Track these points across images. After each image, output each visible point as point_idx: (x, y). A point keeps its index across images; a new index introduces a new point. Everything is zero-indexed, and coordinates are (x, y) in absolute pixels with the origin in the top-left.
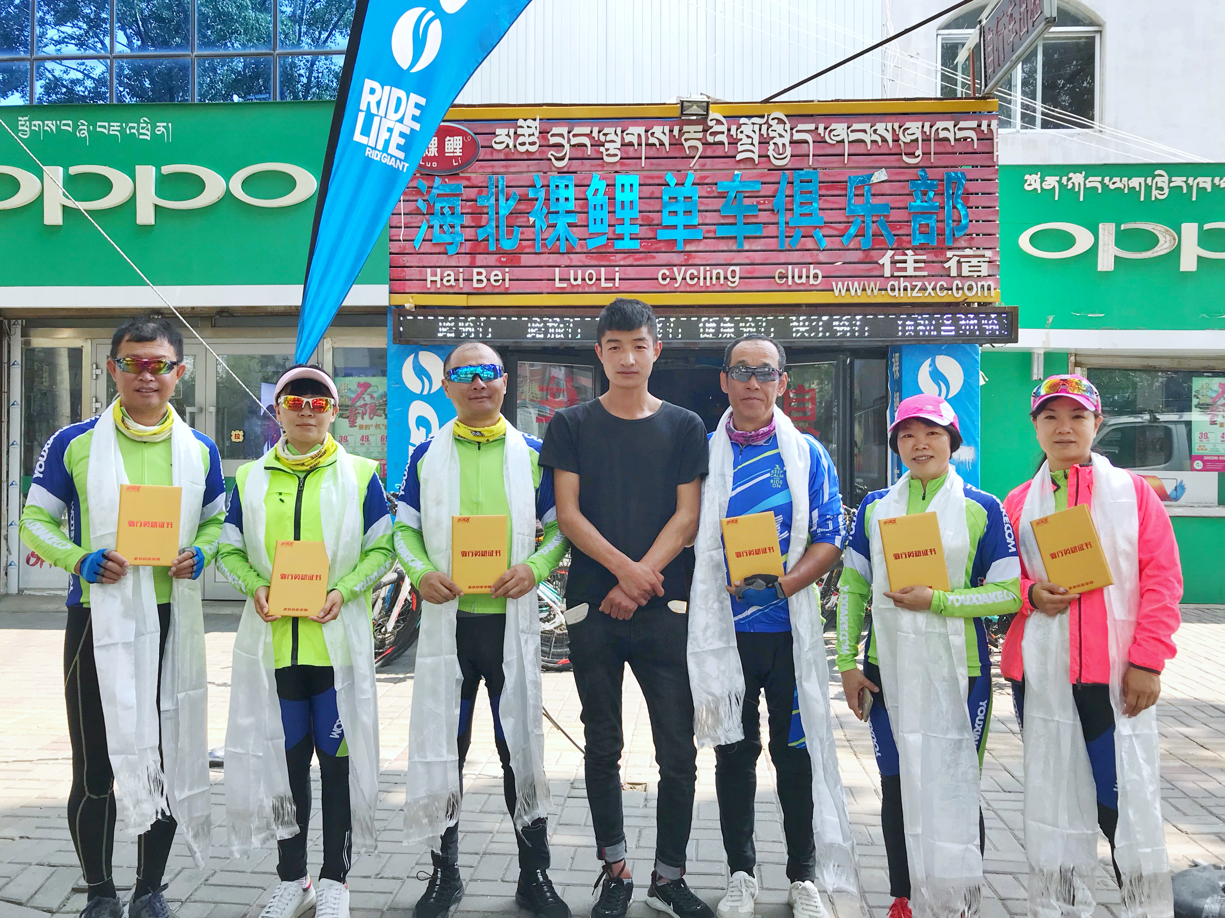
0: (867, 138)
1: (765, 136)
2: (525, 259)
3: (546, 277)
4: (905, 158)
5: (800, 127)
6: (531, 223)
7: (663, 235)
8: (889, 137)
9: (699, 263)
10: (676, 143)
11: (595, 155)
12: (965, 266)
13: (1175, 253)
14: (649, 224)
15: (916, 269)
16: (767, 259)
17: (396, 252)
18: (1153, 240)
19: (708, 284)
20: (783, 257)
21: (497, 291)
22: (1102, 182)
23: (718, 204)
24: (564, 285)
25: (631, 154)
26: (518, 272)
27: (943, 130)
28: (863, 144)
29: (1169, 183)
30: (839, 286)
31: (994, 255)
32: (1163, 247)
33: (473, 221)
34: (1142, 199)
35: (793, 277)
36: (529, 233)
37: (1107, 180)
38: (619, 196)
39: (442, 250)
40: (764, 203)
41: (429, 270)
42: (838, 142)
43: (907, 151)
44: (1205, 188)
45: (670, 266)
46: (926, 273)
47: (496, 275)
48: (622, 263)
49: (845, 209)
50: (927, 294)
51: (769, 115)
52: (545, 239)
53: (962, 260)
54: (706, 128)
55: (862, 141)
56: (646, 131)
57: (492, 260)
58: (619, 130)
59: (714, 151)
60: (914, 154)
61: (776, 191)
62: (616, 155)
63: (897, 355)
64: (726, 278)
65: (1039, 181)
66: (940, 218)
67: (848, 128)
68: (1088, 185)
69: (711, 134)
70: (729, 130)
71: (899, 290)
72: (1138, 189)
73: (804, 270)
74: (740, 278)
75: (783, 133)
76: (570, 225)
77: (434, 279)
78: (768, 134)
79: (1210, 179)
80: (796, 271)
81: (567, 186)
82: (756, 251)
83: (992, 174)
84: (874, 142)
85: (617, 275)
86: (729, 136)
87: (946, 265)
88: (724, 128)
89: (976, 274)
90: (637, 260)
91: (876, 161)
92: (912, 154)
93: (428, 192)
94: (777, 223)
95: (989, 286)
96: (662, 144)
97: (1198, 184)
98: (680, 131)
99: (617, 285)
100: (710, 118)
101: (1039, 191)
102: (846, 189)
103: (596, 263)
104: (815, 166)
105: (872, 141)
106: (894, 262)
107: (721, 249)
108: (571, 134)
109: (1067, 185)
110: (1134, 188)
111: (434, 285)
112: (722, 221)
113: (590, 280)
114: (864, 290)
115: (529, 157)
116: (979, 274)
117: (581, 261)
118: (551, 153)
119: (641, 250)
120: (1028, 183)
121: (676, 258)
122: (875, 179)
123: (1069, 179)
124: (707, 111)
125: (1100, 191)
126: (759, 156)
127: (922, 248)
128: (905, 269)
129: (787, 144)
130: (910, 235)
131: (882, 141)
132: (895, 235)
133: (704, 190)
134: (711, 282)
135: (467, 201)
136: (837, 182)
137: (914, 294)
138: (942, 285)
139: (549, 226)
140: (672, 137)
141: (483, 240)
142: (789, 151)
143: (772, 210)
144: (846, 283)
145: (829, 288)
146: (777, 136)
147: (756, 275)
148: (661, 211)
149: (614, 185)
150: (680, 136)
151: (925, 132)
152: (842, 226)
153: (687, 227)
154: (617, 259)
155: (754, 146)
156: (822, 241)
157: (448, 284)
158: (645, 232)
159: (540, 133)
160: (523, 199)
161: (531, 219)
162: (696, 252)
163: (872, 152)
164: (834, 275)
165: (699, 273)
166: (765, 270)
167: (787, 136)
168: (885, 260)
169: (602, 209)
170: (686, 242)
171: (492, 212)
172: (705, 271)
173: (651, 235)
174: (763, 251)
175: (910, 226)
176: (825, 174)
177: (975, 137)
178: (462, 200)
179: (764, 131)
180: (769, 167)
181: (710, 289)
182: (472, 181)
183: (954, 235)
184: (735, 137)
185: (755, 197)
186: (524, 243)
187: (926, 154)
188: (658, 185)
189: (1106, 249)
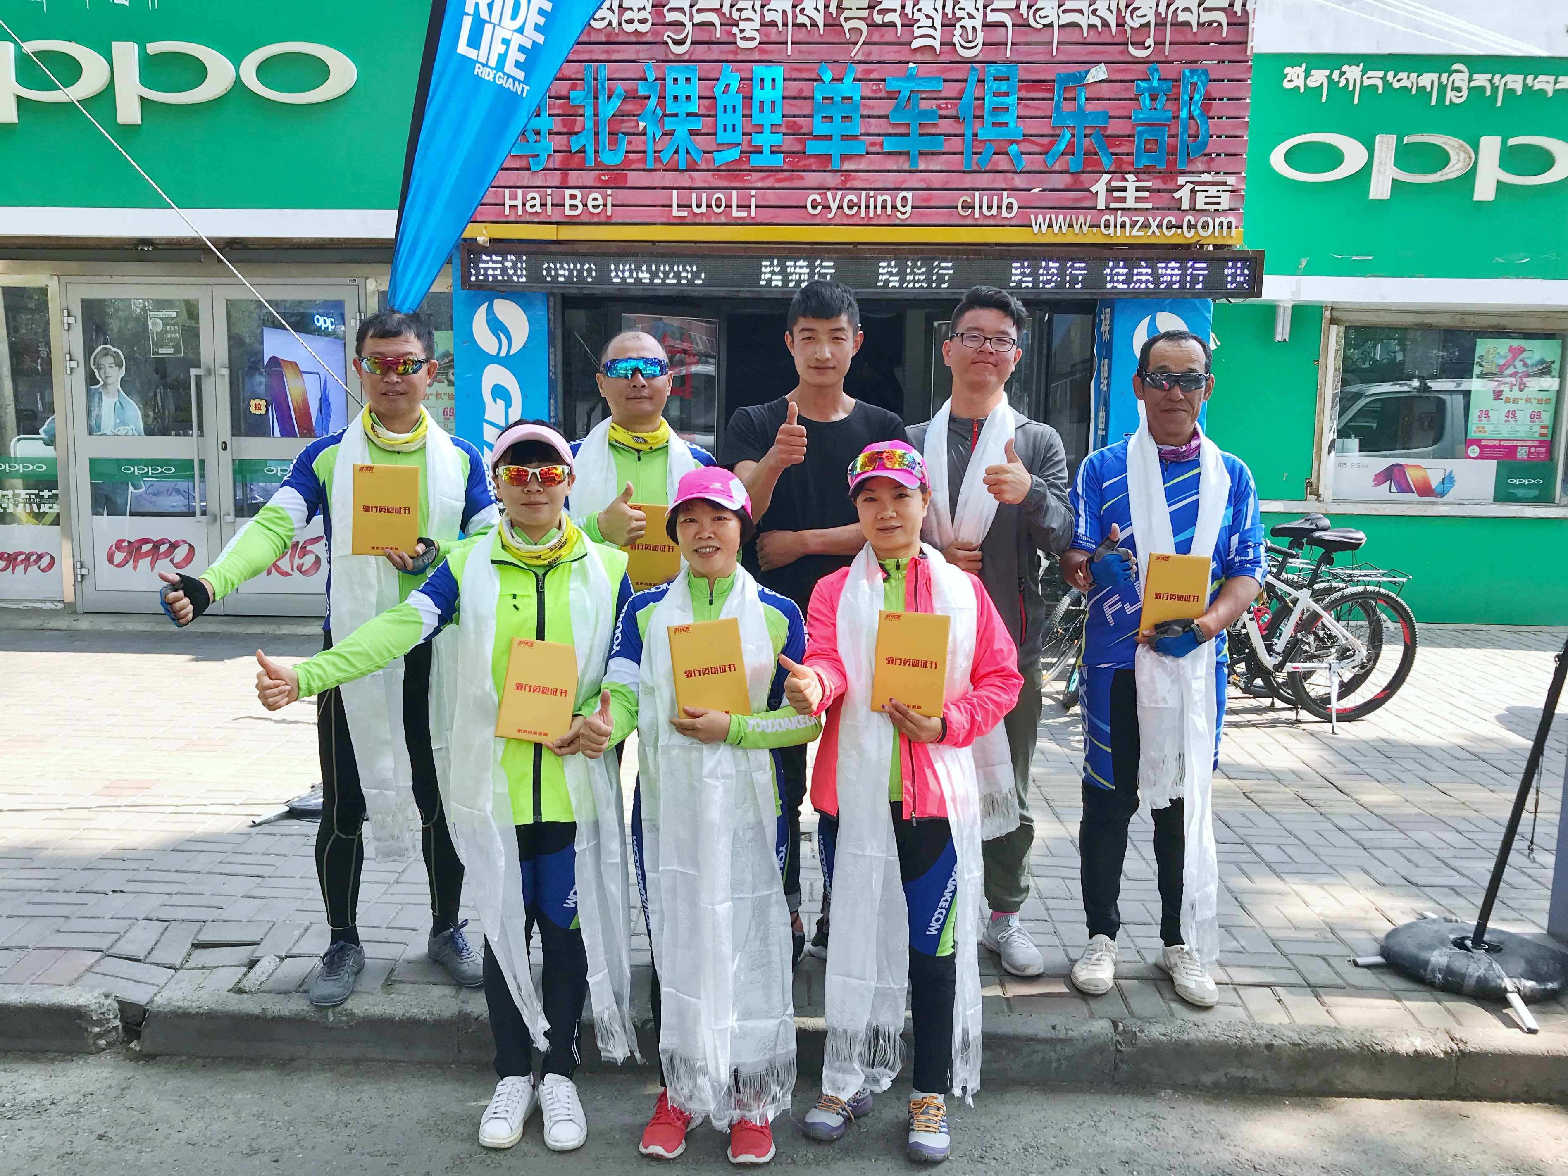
0: (1083, 21)
1: (950, 16)
2: (633, 178)
3: (660, 203)
4: (1131, 49)
5: (997, 4)
6: (641, 128)
7: (813, 147)
8: (1113, 22)
9: (859, 186)
10: (833, 24)
11: (725, 39)
12: (1200, 196)
13: (1469, 177)
14: (794, 131)
15: (1138, 199)
16: (949, 182)
18: (1442, 158)
19: (871, 215)
20: (969, 181)
21: (596, 220)
22: (1384, 79)
23: (884, 107)
24: (684, 213)
25: (774, 37)
26: (624, 195)
28: (1077, 30)
29: (1470, 81)
30: (1039, 220)
31: (1238, 182)
32: (1454, 170)
33: (564, 126)
34: (1433, 103)
35: (981, 207)
36: (637, 142)
37: (1391, 74)
38: (758, 94)
39: (524, 164)
40: (946, 108)
41: (507, 191)
42: (1044, 26)
43: (1134, 40)
44: (1513, 91)
45: (822, 189)
46: (1150, 206)
47: (595, 199)
48: (759, 185)
49: (1050, 117)
50: (1150, 233)
52: (660, 152)
53: (1197, 188)
54: (873, 4)
55: (1078, 25)
56: (794, 7)
57: (589, 178)
58: (757, 5)
59: (882, 36)
60: (1143, 44)
61: (963, 91)
62: (754, 39)
63: (1108, 310)
64: (894, 207)
65: (1302, 75)
66: (1173, 132)
67: (1059, 6)
68: (1367, 82)
69: (880, 12)
70: (903, 7)
71: (1115, 227)
72: (1429, 89)
73: (995, 198)
74: (913, 207)
75: (974, 12)
76: (692, 133)
77: (513, 203)
78: (954, 13)
79: (1522, 77)
80: (985, 199)
81: (688, 80)
82: (932, 171)
83: (1242, 73)
84: (1092, 26)
85: (753, 200)
86: (903, 15)
87: (1177, 195)
88: (896, 4)
89: (1213, 207)
90: (779, 180)
91: (1092, 53)
92: (1140, 45)
94: (963, 135)
95: (1230, 222)
96: (814, 24)
97: (1506, 84)
99: (753, 215)
101: (1302, 90)
102: (1053, 91)
103: (726, 184)
104: (1013, 59)
105: (1090, 26)
106: (1110, 190)
107: (889, 168)
108: (695, 9)
109: (1339, 82)
110: (1424, 87)
111: (513, 211)
112: (891, 131)
113: (718, 206)
114: (1071, 226)
115: (638, 39)
116: (1217, 207)
117: (705, 181)
118: (668, 34)
119: (785, 167)
120: (1289, 78)
121: (830, 180)
122: (1092, 77)
123: (1342, 74)
125: (1380, 91)
126: (942, 44)
127: (1147, 171)
128: (1123, 200)
129: (979, 28)
130: (1132, 154)
131: (1103, 25)
132: (1113, 154)
133: (867, 89)
134: (875, 212)
135: (555, 98)
136: (1044, 81)
137: (1134, 232)
138: (1170, 221)
139: (665, 134)
140: (827, 14)
141: (577, 152)
142: (980, 39)
143: (956, 117)
144: (1048, 217)
145: (1026, 223)
146: (966, 16)
147: (933, 203)
148: (811, 116)
149: (751, 80)
150: (839, 14)
151: (1160, 14)
152: (1045, 140)
153: (845, 138)
154: (753, 179)
155: (935, 29)
156: (1020, 160)
157: (533, 210)
158: (789, 144)
159: (653, 6)
160: (631, 96)
161: (640, 123)
162: (857, 171)
163: (1089, 40)
164: (1033, 205)
165: (860, 199)
166: (946, 197)
167: (979, 17)
168: (1100, 187)
169: (734, 111)
170: (844, 158)
171: (589, 112)
172: (868, 198)
173: (797, 148)
174: (942, 172)
175: (1133, 142)
176: (1026, 70)
177: (1224, 21)
178: (549, 98)
179: (949, 9)
180: (954, 59)
181: (874, 222)
182: (562, 71)
183: (1189, 155)
184: (910, 16)
185: (935, 99)
186: (631, 156)
187: (1160, 43)
188: (808, 80)
189: (1382, 170)
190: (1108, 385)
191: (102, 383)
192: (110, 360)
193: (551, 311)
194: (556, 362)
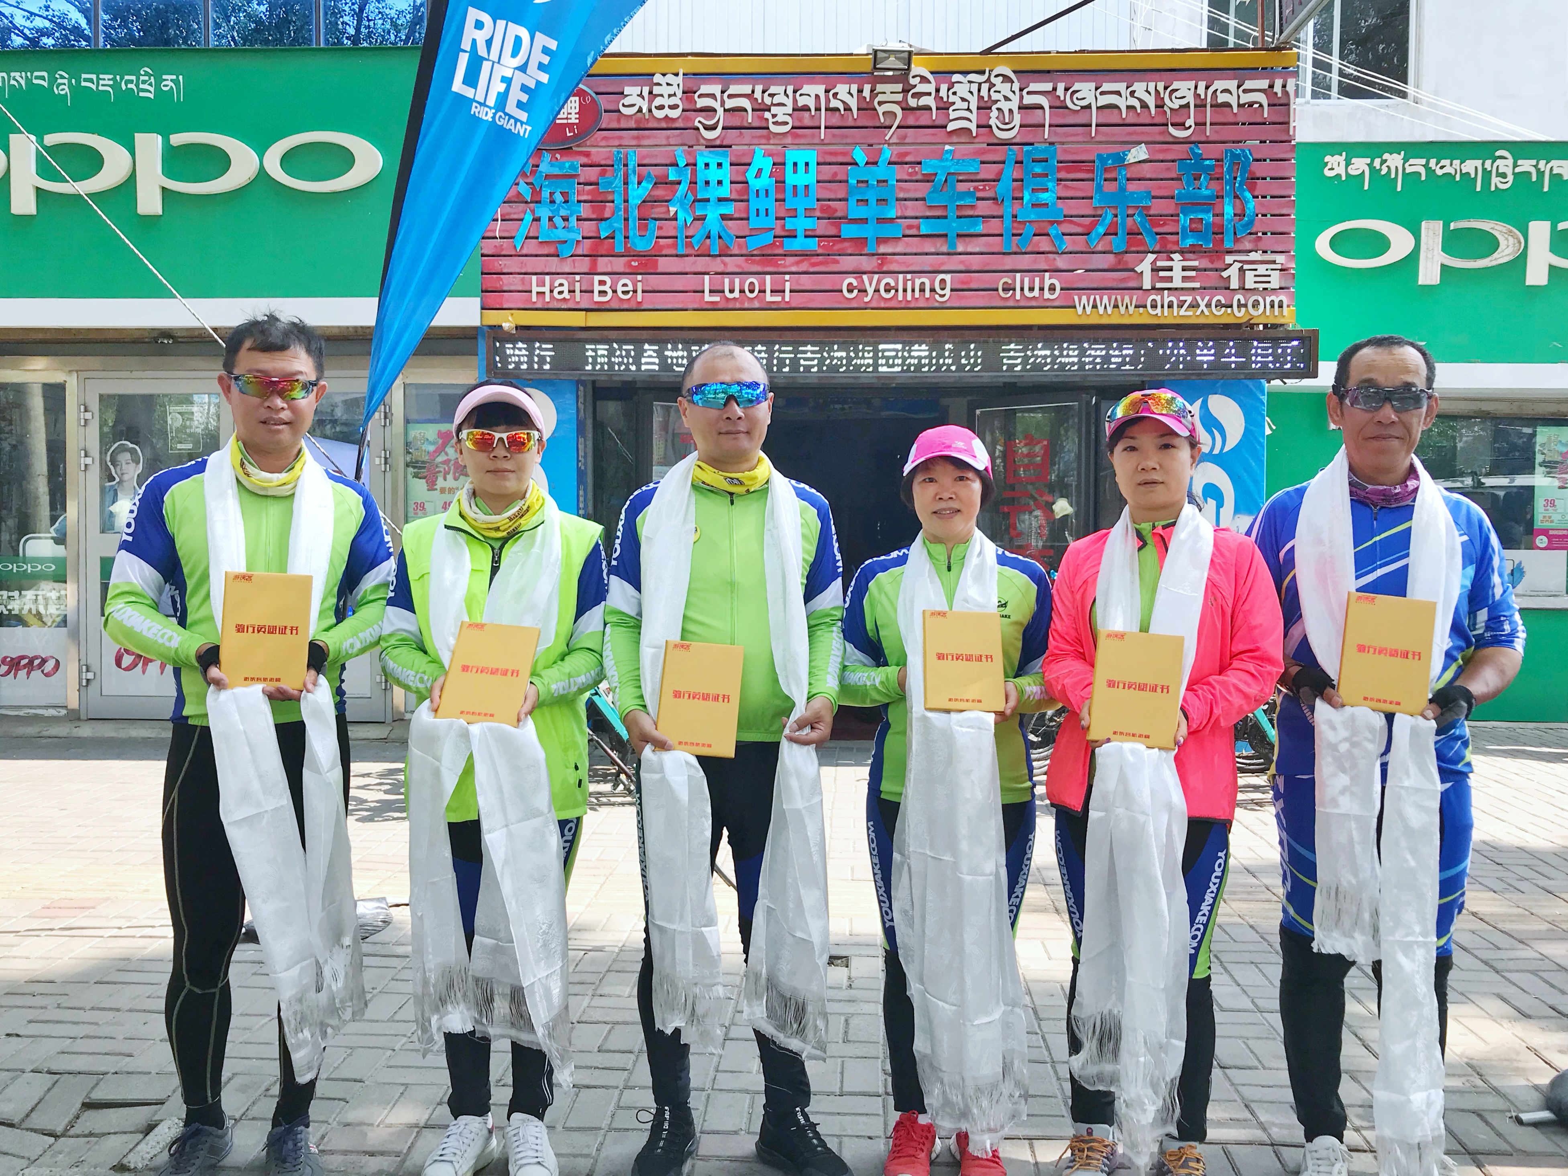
0: (1122, 103)
1: (986, 99)
2: (664, 264)
3: (691, 289)
4: (1171, 129)
5: (1033, 87)
6: (672, 214)
7: (849, 231)
8: (1151, 103)
9: (897, 269)
10: (866, 108)
11: (757, 123)
12: (1249, 275)
13: (1520, 261)
14: (829, 215)
15: (1185, 279)
16: (988, 264)
17: (490, 253)
18: (1491, 244)
19: (909, 298)
20: (1009, 262)
21: (626, 306)
22: (1426, 166)
23: (919, 191)
24: (716, 298)
25: (807, 122)
26: (655, 281)
27: (1222, 91)
28: (1116, 111)
29: (1514, 167)
30: (1083, 301)
31: (1287, 261)
32: (1505, 253)
33: (593, 212)
34: (1478, 189)
35: (1022, 289)
36: (669, 228)
37: (1433, 163)
38: (791, 179)
39: (552, 250)
40: (984, 190)
41: (534, 278)
42: (1082, 107)
43: (1174, 121)
44: (1559, 176)
45: (858, 273)
46: (1197, 285)
47: (625, 285)
48: (794, 269)
49: (1091, 198)
50: (1198, 313)
51: (991, 71)
52: (691, 237)
53: (1245, 267)
54: (907, 88)
55: (1116, 107)
56: (827, 91)
57: (619, 264)
58: (790, 90)
59: (917, 120)
60: (1183, 124)
61: (1001, 173)
62: (786, 123)
64: (933, 290)
65: (1343, 164)
66: (1218, 211)
67: (1097, 89)
68: (1409, 170)
69: (914, 95)
70: (938, 90)
71: (1162, 307)
72: (1473, 176)
73: (1037, 280)
74: (952, 290)
75: (1010, 95)
76: (724, 217)
77: (541, 289)
78: (990, 96)
80: (1026, 280)
81: (720, 165)
82: (971, 254)
83: (1287, 152)
84: (1130, 108)
85: (788, 285)
86: (938, 98)
87: (1225, 274)
88: (931, 88)
89: (1261, 286)
90: (814, 265)
91: (1133, 134)
92: (1181, 125)
93: (533, 172)
94: (1002, 217)
95: (1281, 301)
96: (848, 109)
97: (1551, 169)
98: (872, 91)
99: (787, 299)
100: (912, 74)
101: (1344, 178)
102: (1092, 171)
103: (758, 269)
104: (1053, 140)
105: (1128, 107)
106: (1155, 270)
107: (926, 250)
108: (726, 95)
109: (1381, 170)
110: (1468, 173)
111: (541, 298)
112: (928, 214)
113: (752, 291)
114: (1116, 306)
115: (668, 125)
116: (1266, 286)
117: (738, 266)
118: (699, 120)
119: (820, 251)
120: (1329, 166)
121: (865, 263)
122: (1133, 157)
123: (1383, 162)
124: (909, 64)
125: (1423, 178)
126: (978, 126)
127: (1193, 250)
128: (1170, 279)
129: (1016, 110)
130: (1178, 233)
131: (1142, 107)
132: (1157, 234)
133: (904, 172)
134: (913, 296)
135: (585, 184)
136: (1082, 162)
137: (1182, 312)
138: (1219, 301)
139: (696, 219)
140: (861, 99)
141: (607, 238)
142: (1017, 119)
143: (995, 199)
144: (1092, 298)
145: (1070, 304)
146: (1002, 99)
147: (973, 286)
148: (846, 200)
149: (784, 164)
150: (872, 98)
151: (1199, 95)
152: (1087, 221)
153: (881, 221)
154: (787, 263)
155: (971, 112)
156: (1061, 241)
157: (560, 297)
158: (823, 227)
159: (684, 93)
160: (661, 181)
161: (671, 209)
162: (894, 254)
163: (1128, 121)
164: (1076, 286)
165: (897, 283)
166: (985, 280)
167: (1016, 99)
168: (1145, 267)
169: (767, 196)
170: (880, 241)
171: (618, 199)
172: (905, 281)
173: (832, 231)
174: (982, 254)
175: (1178, 221)
176: (1065, 151)
177: (1264, 101)
178: (579, 184)
179: (984, 92)
180: (991, 141)
181: (912, 305)
182: (592, 157)
183: (1235, 233)
184: (945, 99)
185: (972, 181)
186: (662, 241)
187: (1200, 124)
188: (842, 164)
189: (1430, 256)
191: (117, 480)
192: (127, 456)
193: (581, 400)
194: (585, 453)
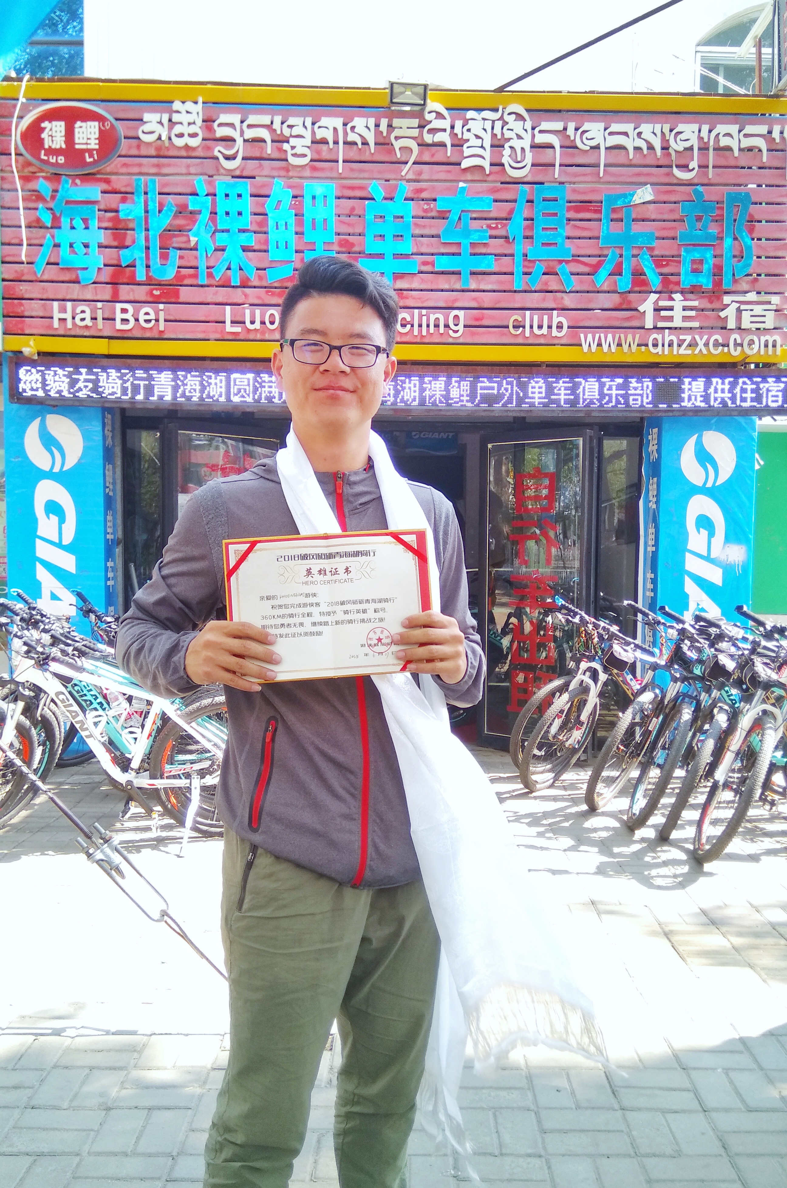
0: (629, 143)
1: (499, 137)
2: (185, 293)
3: (213, 318)
4: (676, 171)
5: (545, 126)
6: (192, 244)
8: (657, 143)
10: (383, 143)
11: (276, 155)
12: (746, 316)
14: (348, 250)
15: (685, 318)
16: (499, 302)
17: (11, 278)
19: (424, 333)
20: (519, 300)
21: (148, 335)
23: (434, 227)
24: (238, 329)
25: (325, 155)
26: (177, 311)
27: (724, 135)
28: (623, 152)
30: (588, 340)
31: (782, 302)
33: (115, 239)
35: (531, 327)
36: (190, 258)
38: (309, 212)
39: (72, 277)
40: (496, 228)
41: (56, 304)
42: (592, 148)
43: (678, 163)
46: (696, 324)
47: (147, 314)
49: (598, 238)
50: (697, 352)
51: (504, 108)
52: (212, 267)
53: (743, 307)
54: (423, 123)
55: (623, 147)
56: (345, 125)
57: (141, 292)
58: (308, 123)
59: (433, 155)
60: (688, 166)
61: (511, 211)
62: (305, 156)
63: (655, 430)
64: (447, 326)
66: (718, 252)
67: (605, 129)
69: (430, 131)
70: (453, 127)
71: (663, 345)
73: (546, 318)
74: (465, 326)
75: (522, 133)
76: (245, 249)
77: (63, 316)
78: (503, 134)
80: (536, 318)
81: (240, 196)
82: (484, 291)
83: (783, 196)
84: (637, 149)
86: (453, 135)
87: (723, 314)
88: (445, 124)
89: (758, 326)
91: (638, 175)
92: (684, 167)
93: (53, 198)
94: (512, 255)
95: (775, 341)
96: (365, 143)
98: (390, 126)
100: (428, 109)
102: (600, 212)
104: (562, 180)
105: (635, 148)
106: (658, 310)
107: (441, 287)
108: (245, 124)
111: (62, 324)
112: (443, 250)
113: (272, 323)
114: (619, 345)
115: (188, 153)
116: (762, 326)
117: (259, 298)
118: (218, 150)
122: (637, 199)
124: (425, 100)
126: (492, 165)
127: (695, 290)
128: (671, 319)
129: (528, 149)
130: (679, 274)
131: (648, 148)
132: (661, 274)
133: (419, 208)
134: (428, 331)
135: (106, 211)
136: (590, 202)
137: (682, 351)
138: (716, 340)
139: (217, 249)
140: (378, 133)
141: (127, 266)
142: (529, 158)
143: (506, 237)
144: (597, 336)
145: (576, 342)
146: (515, 137)
147: (484, 322)
148: (364, 235)
149: (303, 197)
150: (389, 133)
151: (703, 138)
152: (594, 261)
153: (397, 256)
155: (485, 149)
156: (569, 281)
157: (83, 324)
159: (203, 121)
160: (182, 210)
161: (192, 238)
162: (409, 290)
163: (633, 162)
164: (582, 324)
165: (412, 318)
166: (497, 316)
167: (528, 138)
168: (647, 306)
169: (286, 229)
170: (396, 276)
171: (139, 227)
172: (421, 316)
174: (493, 291)
175: (680, 262)
176: (574, 191)
177: (764, 147)
178: (99, 210)
179: (497, 130)
180: (503, 180)
181: (426, 340)
182: (112, 184)
183: (734, 275)
184: (460, 136)
185: (485, 219)
186: (184, 271)
187: (703, 166)
188: (361, 198)
190: (657, 503)
193: (108, 427)
194: (114, 479)
